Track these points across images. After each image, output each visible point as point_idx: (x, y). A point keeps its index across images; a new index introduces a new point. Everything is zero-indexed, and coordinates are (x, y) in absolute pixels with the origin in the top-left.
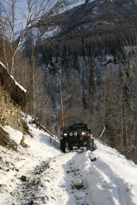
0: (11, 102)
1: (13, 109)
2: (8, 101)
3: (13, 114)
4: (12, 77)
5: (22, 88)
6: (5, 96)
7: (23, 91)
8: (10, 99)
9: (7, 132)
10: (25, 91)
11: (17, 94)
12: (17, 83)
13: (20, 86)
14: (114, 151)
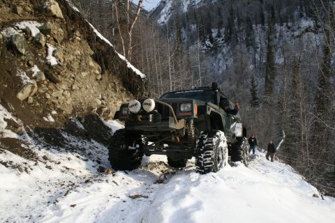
0: (122, 90)
2: (118, 90)
5: (138, 72)
6: (114, 83)
7: (139, 76)
8: (121, 87)
9: (108, 127)
10: (142, 75)
11: (130, 80)
12: (129, 65)
13: (134, 69)
14: (288, 168)
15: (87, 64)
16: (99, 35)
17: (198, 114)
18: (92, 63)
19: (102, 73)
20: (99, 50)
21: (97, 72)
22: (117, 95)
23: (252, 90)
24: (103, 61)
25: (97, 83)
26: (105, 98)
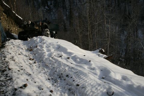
0: (15, 24)
1: (16, 28)
3: (16, 29)
4: (14, 12)
5: (20, 17)
6: (12, 21)
7: (20, 19)
10: (22, 19)
11: (18, 20)
12: (17, 15)
13: (19, 16)
15: (2, 14)
16: (5, 4)
17: (41, 25)
18: (4, 14)
19: (7, 17)
20: (5, 9)
21: (6, 17)
22: (13, 25)
23: (64, 26)
24: (7, 13)
25: (6, 21)
26: (9, 26)
